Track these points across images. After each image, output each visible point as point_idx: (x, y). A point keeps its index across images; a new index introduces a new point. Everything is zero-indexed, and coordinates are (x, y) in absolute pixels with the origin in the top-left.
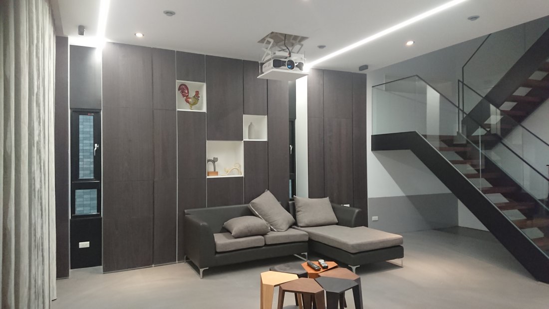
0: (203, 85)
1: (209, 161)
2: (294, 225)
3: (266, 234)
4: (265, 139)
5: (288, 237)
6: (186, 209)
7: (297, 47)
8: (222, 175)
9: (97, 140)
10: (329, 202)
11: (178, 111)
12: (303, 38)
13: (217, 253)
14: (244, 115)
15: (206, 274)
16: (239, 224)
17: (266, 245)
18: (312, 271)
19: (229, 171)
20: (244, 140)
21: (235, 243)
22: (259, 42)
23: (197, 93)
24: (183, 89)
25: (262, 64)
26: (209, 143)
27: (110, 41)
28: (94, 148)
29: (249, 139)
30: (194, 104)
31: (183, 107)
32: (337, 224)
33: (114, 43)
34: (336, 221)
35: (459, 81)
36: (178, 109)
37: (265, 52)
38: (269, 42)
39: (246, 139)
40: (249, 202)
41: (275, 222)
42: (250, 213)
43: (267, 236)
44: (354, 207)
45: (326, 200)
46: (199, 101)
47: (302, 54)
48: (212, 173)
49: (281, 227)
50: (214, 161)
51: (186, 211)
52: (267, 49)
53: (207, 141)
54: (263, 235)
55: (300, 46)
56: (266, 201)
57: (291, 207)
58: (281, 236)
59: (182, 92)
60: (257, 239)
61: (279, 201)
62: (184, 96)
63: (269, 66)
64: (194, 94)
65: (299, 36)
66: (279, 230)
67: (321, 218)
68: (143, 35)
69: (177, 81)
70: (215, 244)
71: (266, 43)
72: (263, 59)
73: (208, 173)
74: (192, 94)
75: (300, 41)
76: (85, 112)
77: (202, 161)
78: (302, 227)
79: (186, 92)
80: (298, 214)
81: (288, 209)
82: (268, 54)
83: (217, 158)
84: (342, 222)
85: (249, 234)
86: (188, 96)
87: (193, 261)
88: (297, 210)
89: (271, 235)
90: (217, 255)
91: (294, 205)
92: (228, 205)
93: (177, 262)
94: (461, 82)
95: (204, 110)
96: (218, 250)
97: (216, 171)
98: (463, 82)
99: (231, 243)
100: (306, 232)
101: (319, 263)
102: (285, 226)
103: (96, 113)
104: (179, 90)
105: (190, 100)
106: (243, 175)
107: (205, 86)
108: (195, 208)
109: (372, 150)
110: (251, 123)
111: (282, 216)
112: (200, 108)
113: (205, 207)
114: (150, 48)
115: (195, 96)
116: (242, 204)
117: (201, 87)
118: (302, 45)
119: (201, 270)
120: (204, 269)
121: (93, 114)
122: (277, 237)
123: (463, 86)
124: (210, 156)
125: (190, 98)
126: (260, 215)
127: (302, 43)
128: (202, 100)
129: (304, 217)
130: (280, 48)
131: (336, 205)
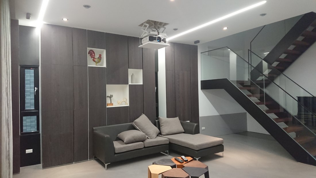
0: (104, 51)
1: (108, 97)
2: (160, 134)
3: (144, 141)
4: (142, 83)
5: (157, 142)
6: (94, 127)
7: (162, 29)
8: (115, 105)
9: (36, 84)
10: (179, 120)
11: (89, 67)
12: (166, 24)
13: (115, 154)
14: (129, 69)
15: (109, 167)
16: (128, 135)
17: (145, 147)
18: (179, 164)
19: (120, 103)
20: (129, 84)
21: (126, 147)
22: (139, 26)
23: (100, 55)
24: (92, 53)
25: (142, 39)
26: (108, 86)
27: (45, 23)
28: (35, 90)
29: (132, 83)
30: (99, 62)
31: (92, 64)
32: (184, 133)
33: (48, 24)
34: (183, 131)
35: (249, 50)
36: (89, 65)
37: (143, 32)
38: (145, 26)
39: (130, 83)
40: (133, 122)
41: (149, 133)
42: (133, 128)
43: (145, 142)
44: (192, 122)
45: (177, 119)
46: (101, 60)
47: (165, 33)
48: (109, 104)
49: (152, 136)
50: (111, 97)
51: (94, 128)
52: (144, 29)
53: (107, 85)
54: (142, 141)
55: (164, 29)
56: (143, 120)
57: (157, 123)
58: (153, 142)
59: (91, 55)
60: (140, 144)
61: (150, 120)
62: (92, 57)
63: (146, 40)
64: (98, 56)
65: (163, 23)
66: (152, 138)
67: (175, 130)
68: (68, 20)
69: (88, 48)
70: (114, 148)
71: (144, 27)
72: (142, 36)
73: (107, 104)
74: (97, 56)
75: (163, 26)
76: (29, 67)
77: (103, 97)
78: (164, 135)
79: (94, 55)
80: (161, 127)
81: (155, 125)
82: (145, 33)
83: (112, 95)
84: (187, 131)
85: (134, 141)
86: (94, 57)
87: (99, 159)
88: (161, 125)
89: (148, 141)
90: (116, 155)
91: (159, 122)
92: (120, 124)
93: (89, 160)
94: (250, 51)
95: (105, 66)
96: (116, 152)
97: (112, 103)
98: (251, 51)
99: (124, 148)
100: (167, 138)
101: (182, 158)
102: (155, 135)
103: (36, 68)
104: (89, 54)
105: (96, 60)
106: (128, 105)
107: (105, 51)
108: (100, 126)
109: (201, 89)
110: (133, 74)
111: (153, 129)
112: (102, 64)
113: (106, 125)
114: (71, 28)
115: (99, 57)
116: (128, 123)
117: (103, 52)
118: (165, 28)
119: (106, 165)
120: (107, 164)
121: (34, 69)
122: (151, 142)
123: (251, 53)
124: (108, 94)
125: (96, 59)
126: (140, 129)
127: (165, 27)
128: (103, 60)
129: (165, 129)
130: (152, 30)
131: (182, 122)
